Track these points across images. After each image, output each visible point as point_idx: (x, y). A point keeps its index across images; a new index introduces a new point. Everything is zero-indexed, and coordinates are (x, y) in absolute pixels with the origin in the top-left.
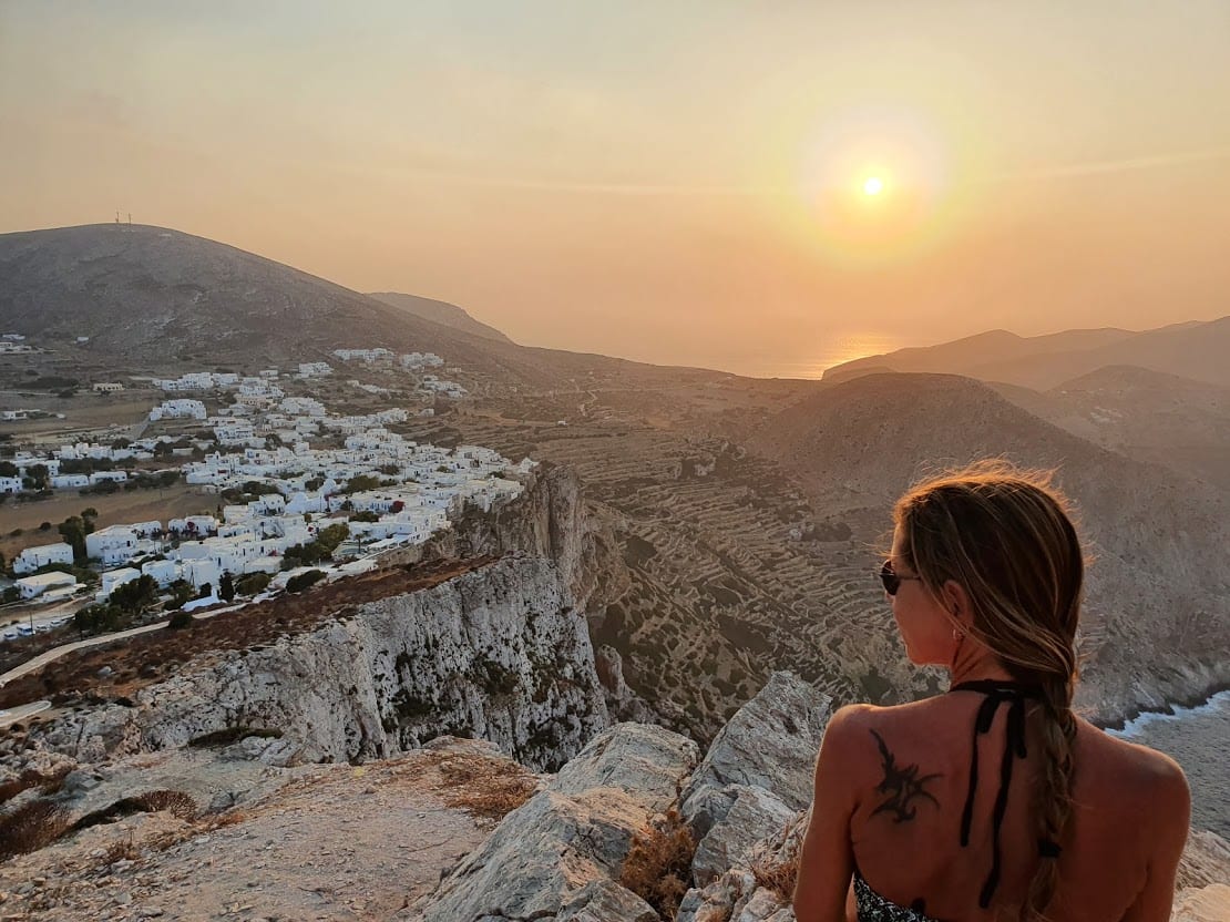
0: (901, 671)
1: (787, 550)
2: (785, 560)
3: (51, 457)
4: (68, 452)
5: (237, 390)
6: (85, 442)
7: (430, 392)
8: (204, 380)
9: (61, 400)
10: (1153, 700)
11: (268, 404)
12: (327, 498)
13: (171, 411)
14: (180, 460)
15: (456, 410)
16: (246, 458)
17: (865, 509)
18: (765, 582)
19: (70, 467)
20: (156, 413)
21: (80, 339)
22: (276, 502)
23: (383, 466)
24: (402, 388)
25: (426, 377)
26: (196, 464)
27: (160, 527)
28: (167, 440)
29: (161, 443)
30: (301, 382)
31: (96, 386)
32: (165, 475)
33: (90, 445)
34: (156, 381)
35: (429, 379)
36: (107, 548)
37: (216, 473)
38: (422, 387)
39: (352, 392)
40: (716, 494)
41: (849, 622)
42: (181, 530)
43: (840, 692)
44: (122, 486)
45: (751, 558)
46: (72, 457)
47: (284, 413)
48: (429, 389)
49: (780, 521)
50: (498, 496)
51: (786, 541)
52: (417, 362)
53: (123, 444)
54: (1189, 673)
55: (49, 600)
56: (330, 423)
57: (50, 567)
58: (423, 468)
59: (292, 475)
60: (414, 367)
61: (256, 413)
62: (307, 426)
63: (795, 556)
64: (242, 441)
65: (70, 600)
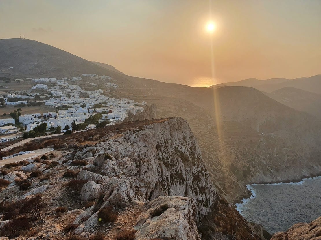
0: (240, 165)
1: (208, 131)
2: (207, 134)
3: (5, 97)
4: (10, 96)
5: (56, 83)
6: (14, 93)
7: (108, 86)
8: (47, 80)
9: (6, 83)
10: (307, 174)
11: (65, 86)
12: (88, 109)
13: (38, 87)
14: (42, 99)
15: (116, 91)
16: (62, 99)
17: (228, 121)
18: (202, 140)
19: (10, 100)
20: (34, 87)
21: (11, 68)
22: (73, 110)
23: (102, 102)
24: (101, 85)
25: (107, 82)
26: (47, 100)
27: (41, 115)
28: (38, 94)
29: (36, 95)
30: (74, 82)
31: (16, 80)
32: (39, 103)
33: (16, 94)
34: (33, 79)
35: (108, 83)
36: (25, 120)
37: (54, 102)
38: (106, 84)
39: (87, 85)
40: (188, 116)
41: (226, 151)
42: (47, 116)
43: (225, 170)
44: (26, 105)
45: (198, 133)
46: (11, 97)
47: (70, 88)
48: (108, 85)
49: (205, 124)
50: (138, 111)
51: (207, 129)
52: (104, 78)
53: (26, 95)
54: (316, 167)
55: (10, 133)
56: (83, 91)
57: (8, 124)
58: (114, 103)
59: (76, 104)
60: (104, 79)
61: (62, 88)
62: (77, 92)
63: (210, 133)
64: (59, 95)
65: (17, 133)
